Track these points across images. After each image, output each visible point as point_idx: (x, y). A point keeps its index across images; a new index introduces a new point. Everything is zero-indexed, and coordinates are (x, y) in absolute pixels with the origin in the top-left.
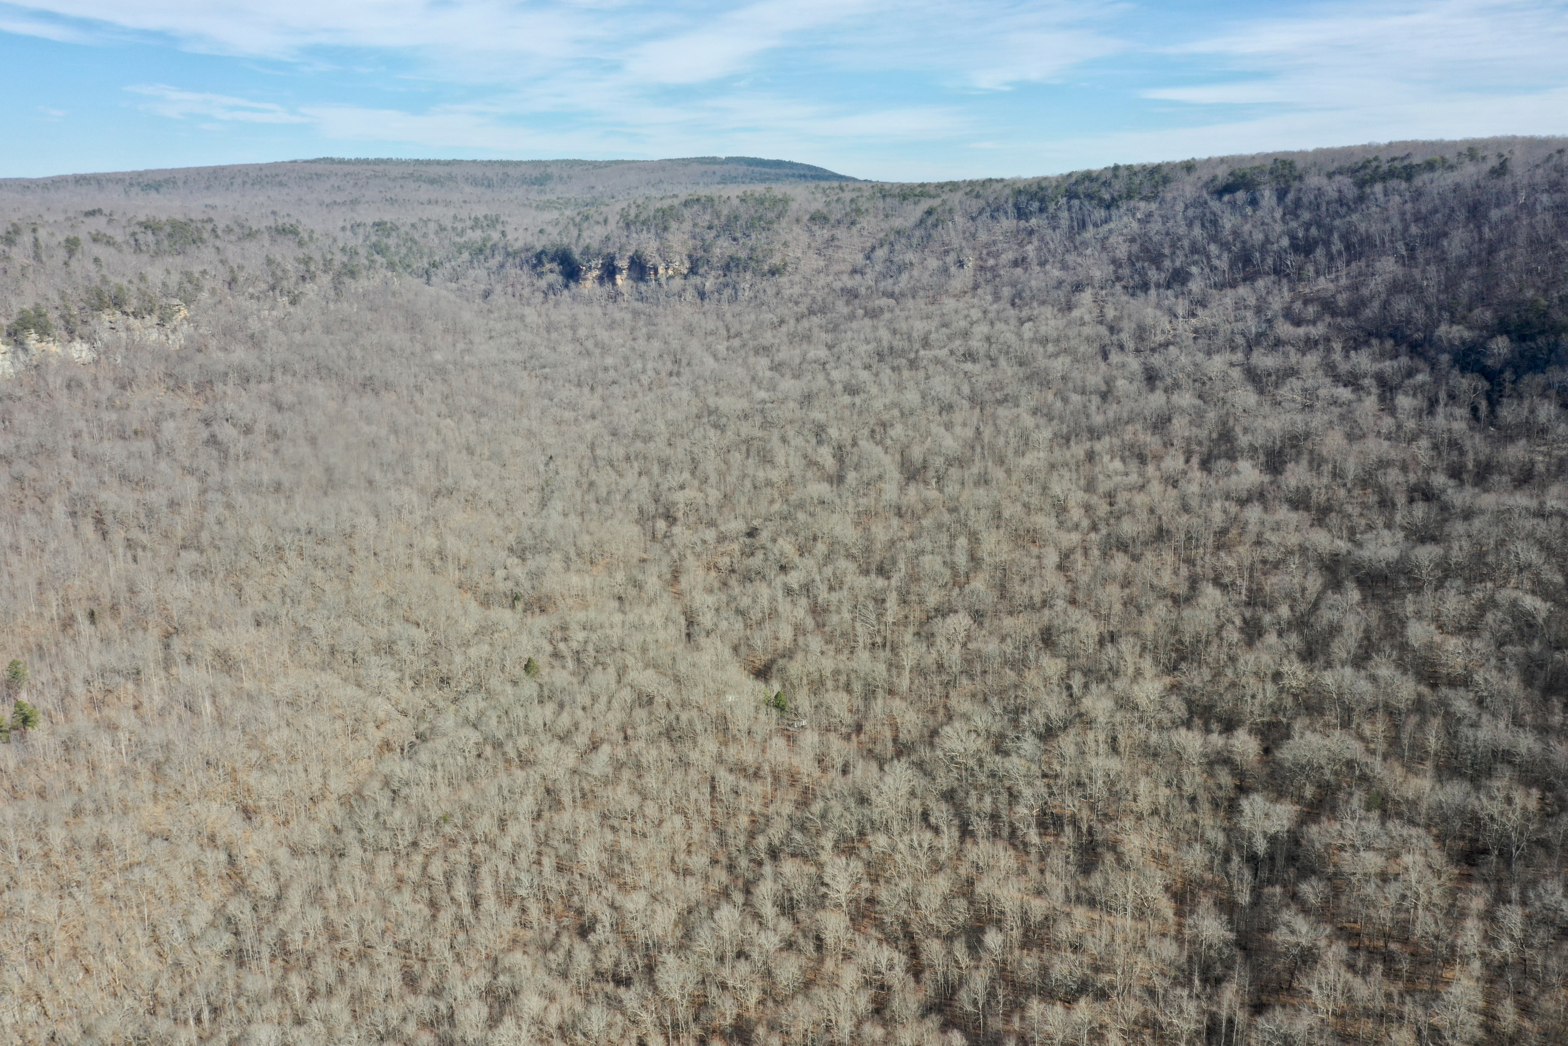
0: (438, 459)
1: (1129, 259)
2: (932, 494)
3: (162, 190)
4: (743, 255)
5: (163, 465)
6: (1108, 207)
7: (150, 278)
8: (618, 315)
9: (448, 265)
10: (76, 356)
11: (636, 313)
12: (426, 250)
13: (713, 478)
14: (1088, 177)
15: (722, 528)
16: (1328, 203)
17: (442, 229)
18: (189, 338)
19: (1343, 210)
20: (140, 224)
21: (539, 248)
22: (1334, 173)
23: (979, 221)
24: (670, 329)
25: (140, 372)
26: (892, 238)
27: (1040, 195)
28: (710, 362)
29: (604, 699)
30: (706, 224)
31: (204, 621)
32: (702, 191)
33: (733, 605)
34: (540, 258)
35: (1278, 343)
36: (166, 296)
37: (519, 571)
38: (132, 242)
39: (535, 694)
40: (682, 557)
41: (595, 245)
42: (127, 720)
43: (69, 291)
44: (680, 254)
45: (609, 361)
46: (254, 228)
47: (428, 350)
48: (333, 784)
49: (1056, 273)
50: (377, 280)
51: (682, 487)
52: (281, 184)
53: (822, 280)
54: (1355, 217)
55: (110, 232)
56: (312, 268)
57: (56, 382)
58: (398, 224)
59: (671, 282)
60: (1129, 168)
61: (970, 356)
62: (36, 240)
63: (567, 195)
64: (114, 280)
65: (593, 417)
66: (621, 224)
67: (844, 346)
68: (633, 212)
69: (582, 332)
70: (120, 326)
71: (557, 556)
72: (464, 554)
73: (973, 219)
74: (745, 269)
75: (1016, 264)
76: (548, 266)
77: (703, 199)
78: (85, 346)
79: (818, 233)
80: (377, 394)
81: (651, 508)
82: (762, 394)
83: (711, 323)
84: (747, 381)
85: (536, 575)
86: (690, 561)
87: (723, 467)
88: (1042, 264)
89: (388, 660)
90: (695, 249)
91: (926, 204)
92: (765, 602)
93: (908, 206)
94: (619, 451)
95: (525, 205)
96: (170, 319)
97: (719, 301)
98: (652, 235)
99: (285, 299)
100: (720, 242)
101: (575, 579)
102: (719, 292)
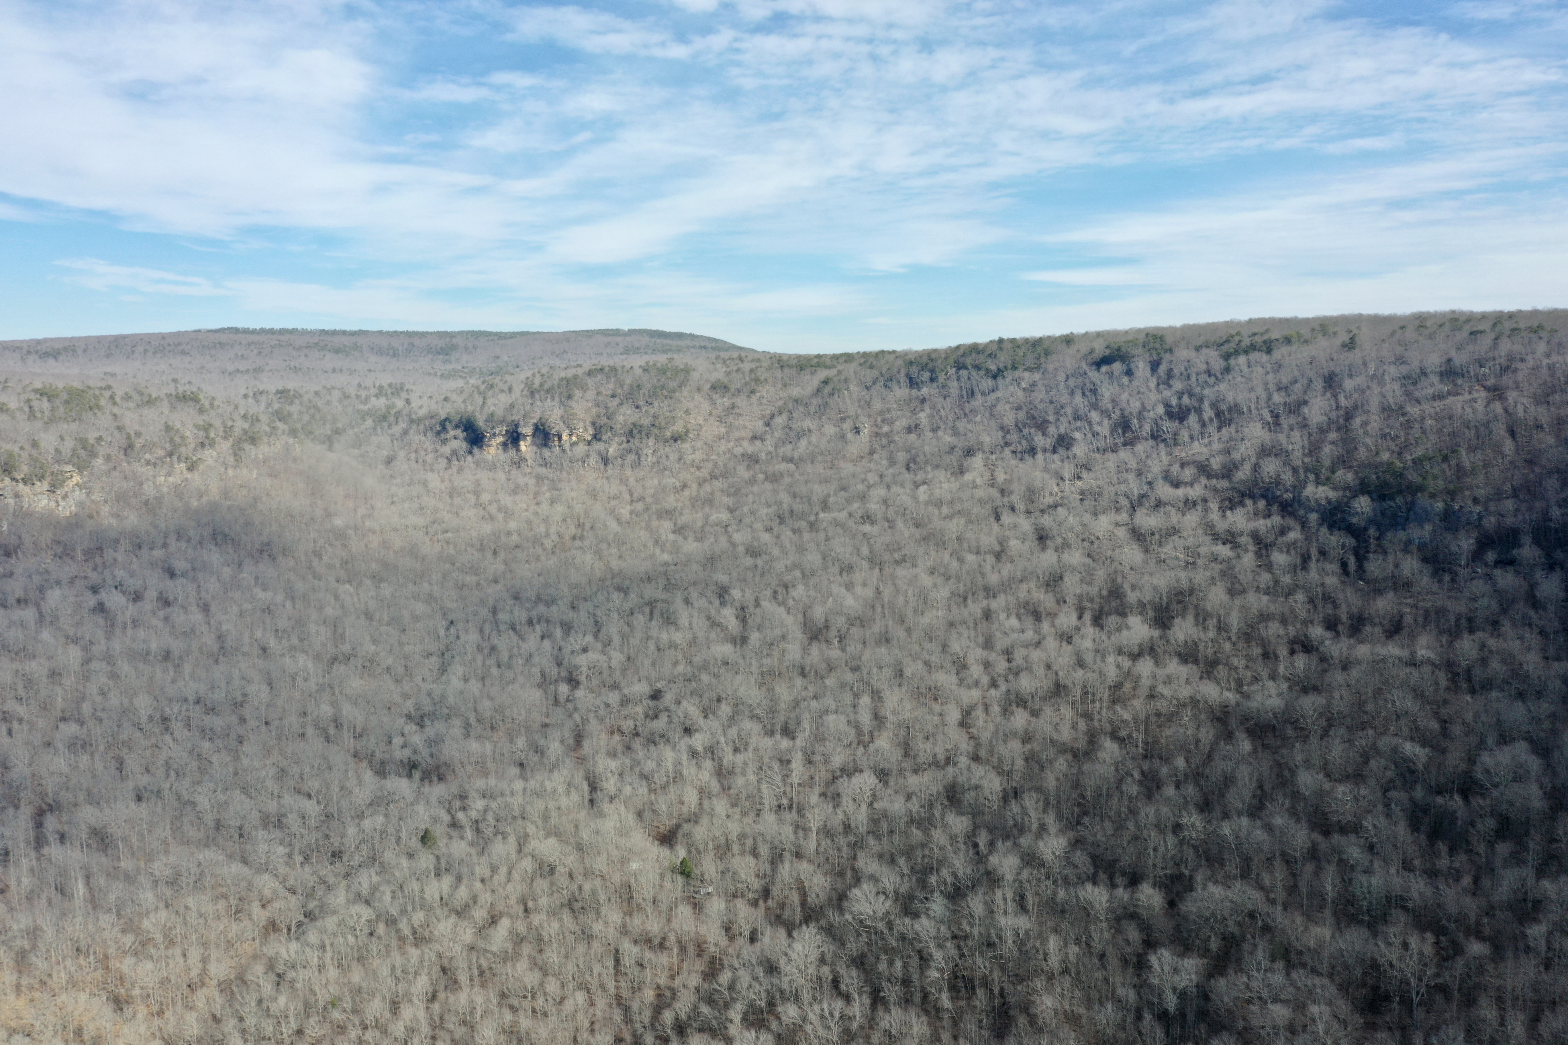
0: (335, 626)
1: (1016, 425)
2: (835, 653)
4: (646, 422)
5: (46, 635)
6: (995, 377)
7: (43, 444)
8: (521, 481)
9: (351, 432)
11: (539, 478)
12: (329, 417)
13: (616, 640)
14: (975, 349)
15: (626, 691)
16: (1197, 374)
17: (346, 396)
18: (81, 505)
19: (1211, 380)
20: (36, 391)
21: (443, 415)
22: (1201, 346)
23: (873, 391)
24: (573, 494)
25: (27, 539)
26: (790, 406)
27: (930, 366)
28: (613, 526)
29: (503, 870)
30: (610, 392)
31: (81, 797)
32: (605, 362)
33: (637, 770)
34: (443, 424)
35: (1159, 504)
36: (58, 462)
37: (417, 739)
38: (27, 409)
39: (432, 867)
40: (585, 721)
41: (500, 413)
44: (584, 421)
45: (512, 525)
46: (154, 396)
48: (213, 969)
49: (948, 439)
50: (278, 446)
51: (585, 650)
52: (184, 352)
53: (723, 447)
54: (1222, 387)
55: (3, 399)
56: (212, 435)
58: (301, 391)
59: (575, 448)
60: (1013, 341)
61: (867, 518)
63: (472, 365)
64: (5, 446)
65: (496, 581)
66: (525, 392)
67: (746, 509)
68: (537, 381)
69: (485, 497)
70: (8, 493)
71: (457, 722)
72: (360, 721)
73: (867, 388)
74: (648, 436)
75: (909, 430)
76: (452, 433)
77: (607, 369)
79: (719, 401)
80: (274, 559)
81: (553, 671)
82: (666, 557)
83: (614, 488)
84: (650, 544)
85: (435, 742)
86: (593, 725)
87: (627, 629)
88: (934, 430)
89: (277, 834)
90: (598, 416)
91: (822, 374)
92: (669, 764)
93: (806, 376)
94: (520, 615)
95: (430, 374)
96: (62, 485)
97: (622, 466)
98: (556, 403)
99: (183, 465)
100: (623, 410)
101: (474, 746)
102: (623, 458)
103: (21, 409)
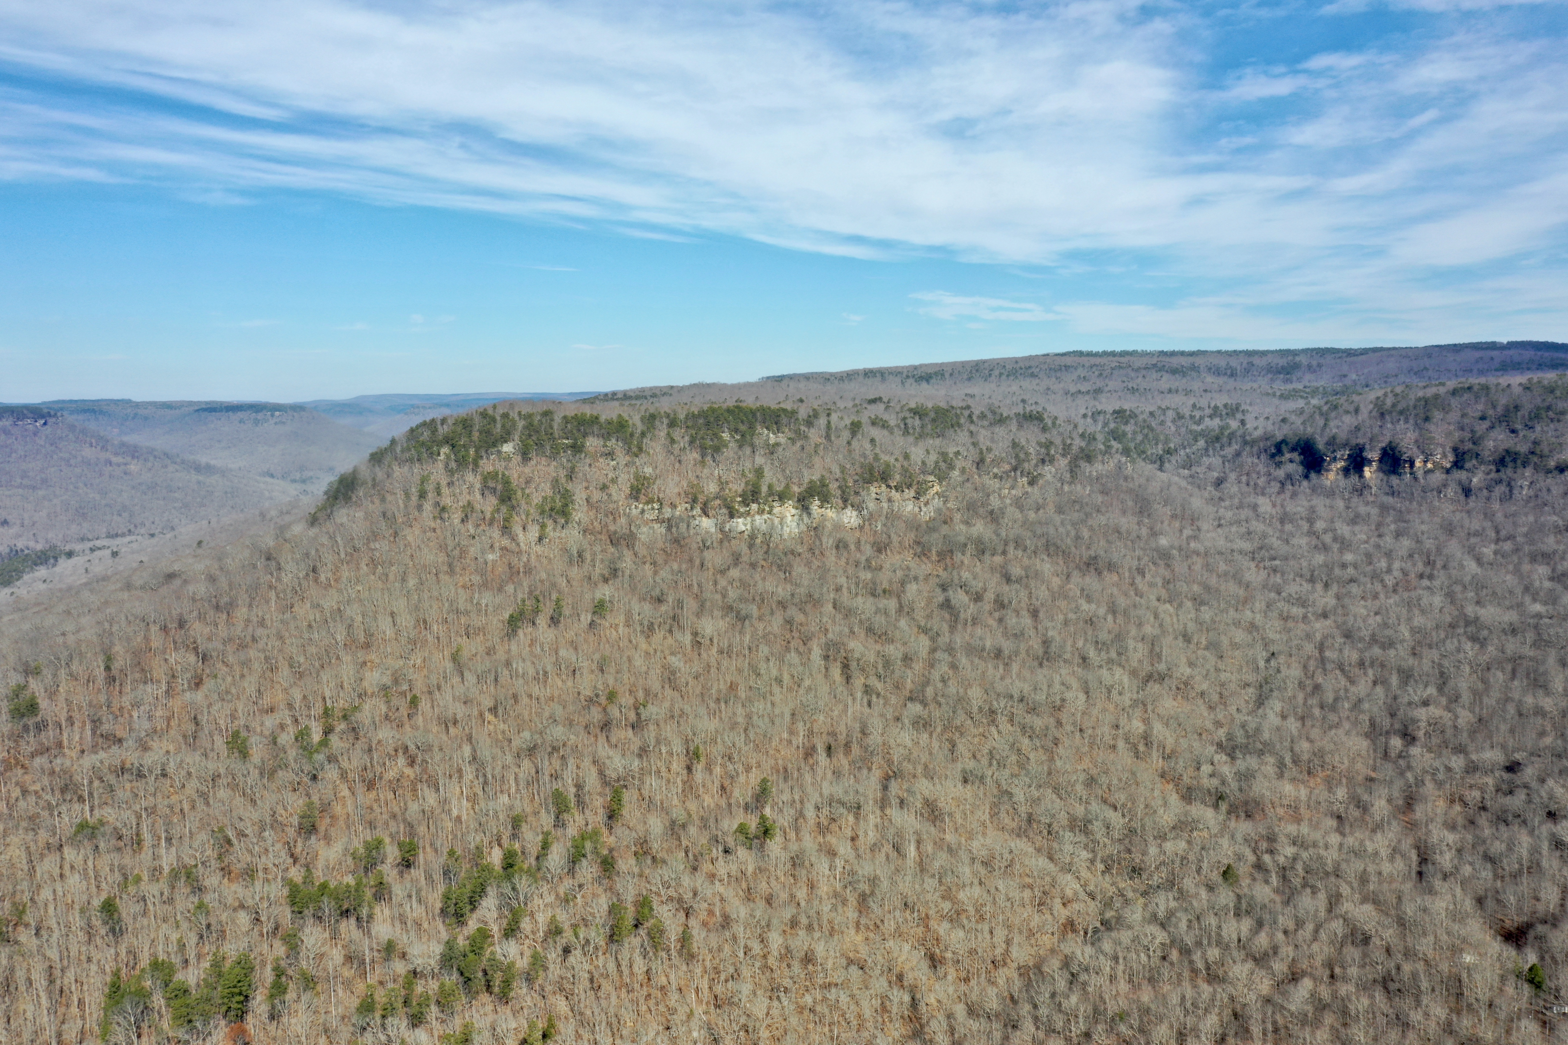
0: (1153, 643)
3: (933, 381)
4: (1523, 448)
5: (903, 623)
7: (912, 457)
8: (1362, 509)
9: (1182, 453)
10: (846, 521)
11: (1384, 509)
12: (1162, 437)
13: (1466, 698)
15: (1474, 757)
17: (1180, 417)
18: (938, 511)
20: (910, 410)
21: (1279, 437)
24: (1424, 527)
25: (895, 538)
28: (1472, 566)
29: (1310, 927)
30: (1478, 414)
31: (920, 769)
32: (1476, 380)
33: (1481, 849)
34: (1279, 447)
36: (923, 473)
37: (1227, 770)
38: (902, 426)
39: (1231, 905)
40: (1419, 783)
41: (1342, 436)
42: (844, 849)
43: (848, 466)
44: (1443, 446)
45: (1349, 557)
46: (1005, 415)
47: (1154, 534)
48: (1015, 952)
50: (1111, 465)
51: (1426, 703)
52: (1033, 375)
55: (886, 417)
56: (1052, 452)
57: (828, 542)
58: (1137, 412)
59: (1430, 476)
62: (829, 422)
63: (1315, 384)
64: (884, 458)
65: (1325, 615)
66: (1374, 413)
68: (1389, 402)
69: (1320, 525)
70: (884, 498)
71: (1271, 760)
72: (1170, 742)
74: (1525, 465)
76: (1288, 456)
77: (1476, 388)
78: (855, 513)
80: (1100, 573)
81: (1386, 723)
82: (1538, 607)
83: (1476, 523)
84: (1519, 591)
85: (1245, 777)
86: (1430, 789)
87: (1480, 686)
89: (1082, 838)
90: (1462, 441)
92: (1523, 852)
94: (1351, 655)
95: (1268, 394)
96: (925, 494)
97: (1488, 499)
98: (1410, 425)
99: (1025, 479)
100: (1494, 434)
101: (1288, 788)
102: (1489, 488)
103: (898, 426)
